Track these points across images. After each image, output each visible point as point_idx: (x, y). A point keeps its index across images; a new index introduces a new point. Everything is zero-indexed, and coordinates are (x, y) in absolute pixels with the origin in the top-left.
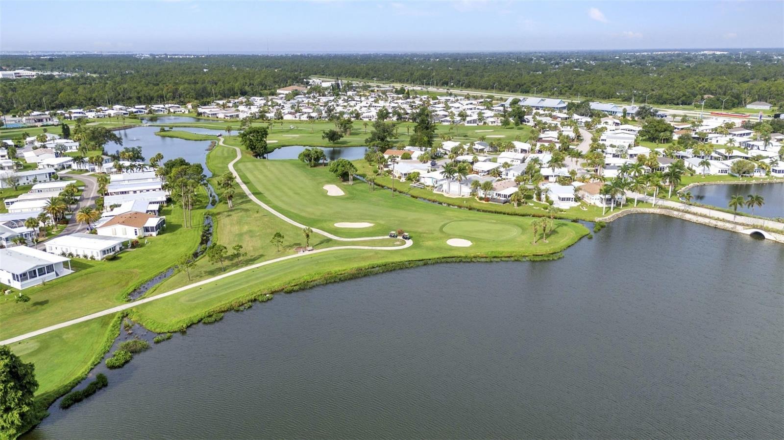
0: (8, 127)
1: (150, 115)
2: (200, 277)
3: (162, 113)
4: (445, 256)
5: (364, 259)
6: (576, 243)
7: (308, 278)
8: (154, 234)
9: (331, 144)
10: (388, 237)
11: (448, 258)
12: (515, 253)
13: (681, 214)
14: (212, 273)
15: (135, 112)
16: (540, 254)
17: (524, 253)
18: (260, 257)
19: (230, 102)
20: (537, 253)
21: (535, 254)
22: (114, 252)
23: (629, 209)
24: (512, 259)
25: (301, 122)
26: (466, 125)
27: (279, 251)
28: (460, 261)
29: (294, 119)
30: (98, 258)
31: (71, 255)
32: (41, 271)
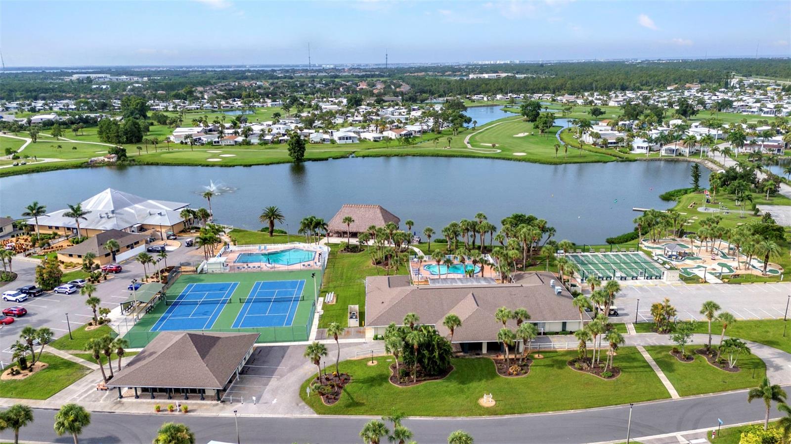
0: (432, 102)
26: (763, 115)
27: (436, 147)
30: (372, 140)
31: (366, 139)
32: (347, 139)
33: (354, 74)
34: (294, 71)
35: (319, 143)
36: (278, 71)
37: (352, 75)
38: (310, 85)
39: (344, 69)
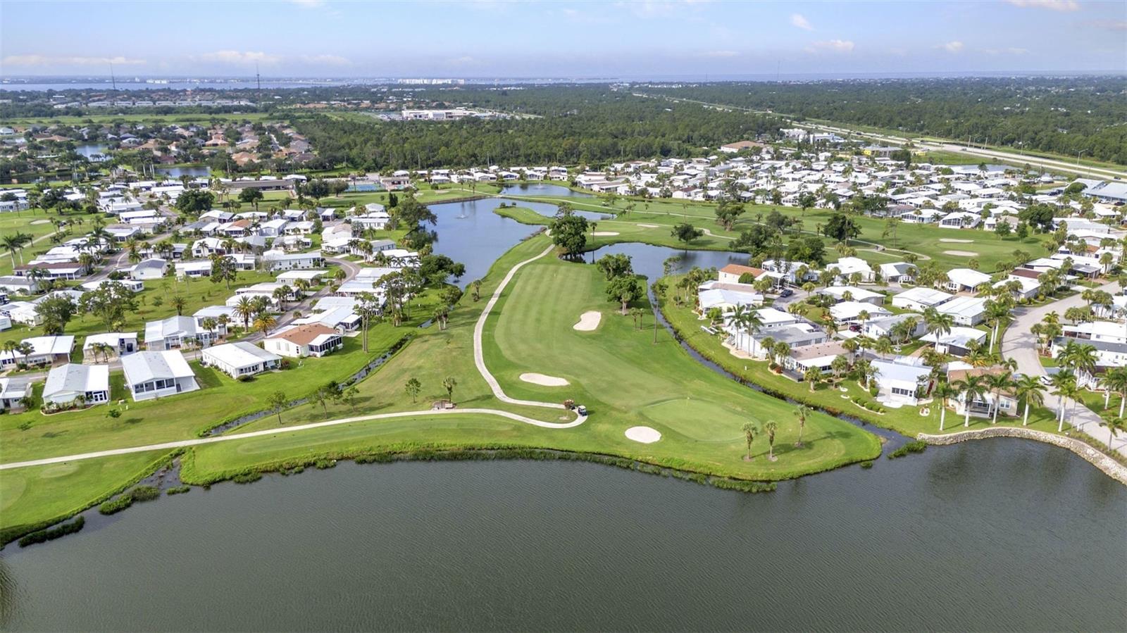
0: (357, 189)
1: (521, 181)
2: (298, 420)
3: (536, 179)
4: (603, 451)
5: (491, 434)
6: (827, 470)
7: (396, 447)
8: (318, 354)
9: (683, 243)
10: (563, 407)
11: (605, 455)
12: (702, 468)
13: (1098, 454)
14: (314, 418)
15: (505, 177)
16: (741, 478)
17: (717, 471)
18: (389, 406)
19: (629, 166)
20: (738, 475)
21: (733, 476)
22: (253, 372)
23: (1008, 428)
24: (690, 476)
25: (693, 203)
26: (941, 226)
27: (415, 402)
28: (613, 464)
29: (686, 197)
30: (235, 377)
31: (217, 367)
32: (160, 384)
33: (204, 103)
34: (89, 95)
35: (74, 407)
36: (61, 93)
37: (199, 106)
38: (110, 136)
39: (185, 91)
